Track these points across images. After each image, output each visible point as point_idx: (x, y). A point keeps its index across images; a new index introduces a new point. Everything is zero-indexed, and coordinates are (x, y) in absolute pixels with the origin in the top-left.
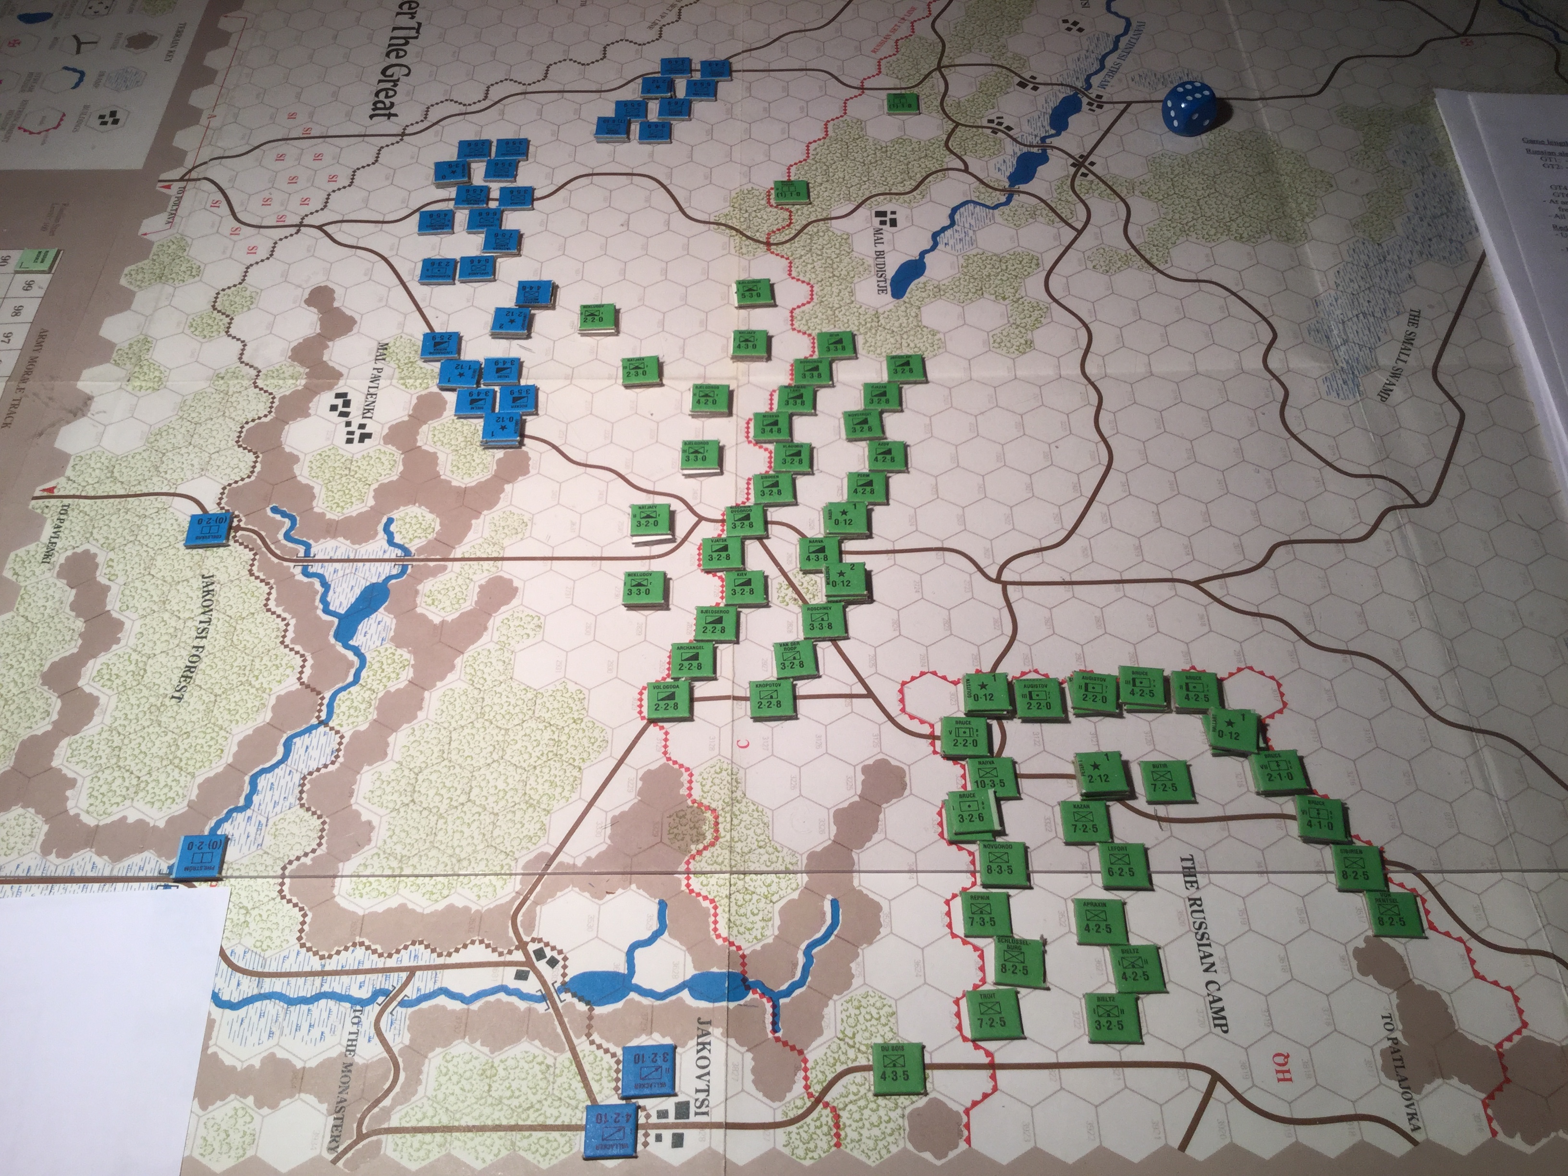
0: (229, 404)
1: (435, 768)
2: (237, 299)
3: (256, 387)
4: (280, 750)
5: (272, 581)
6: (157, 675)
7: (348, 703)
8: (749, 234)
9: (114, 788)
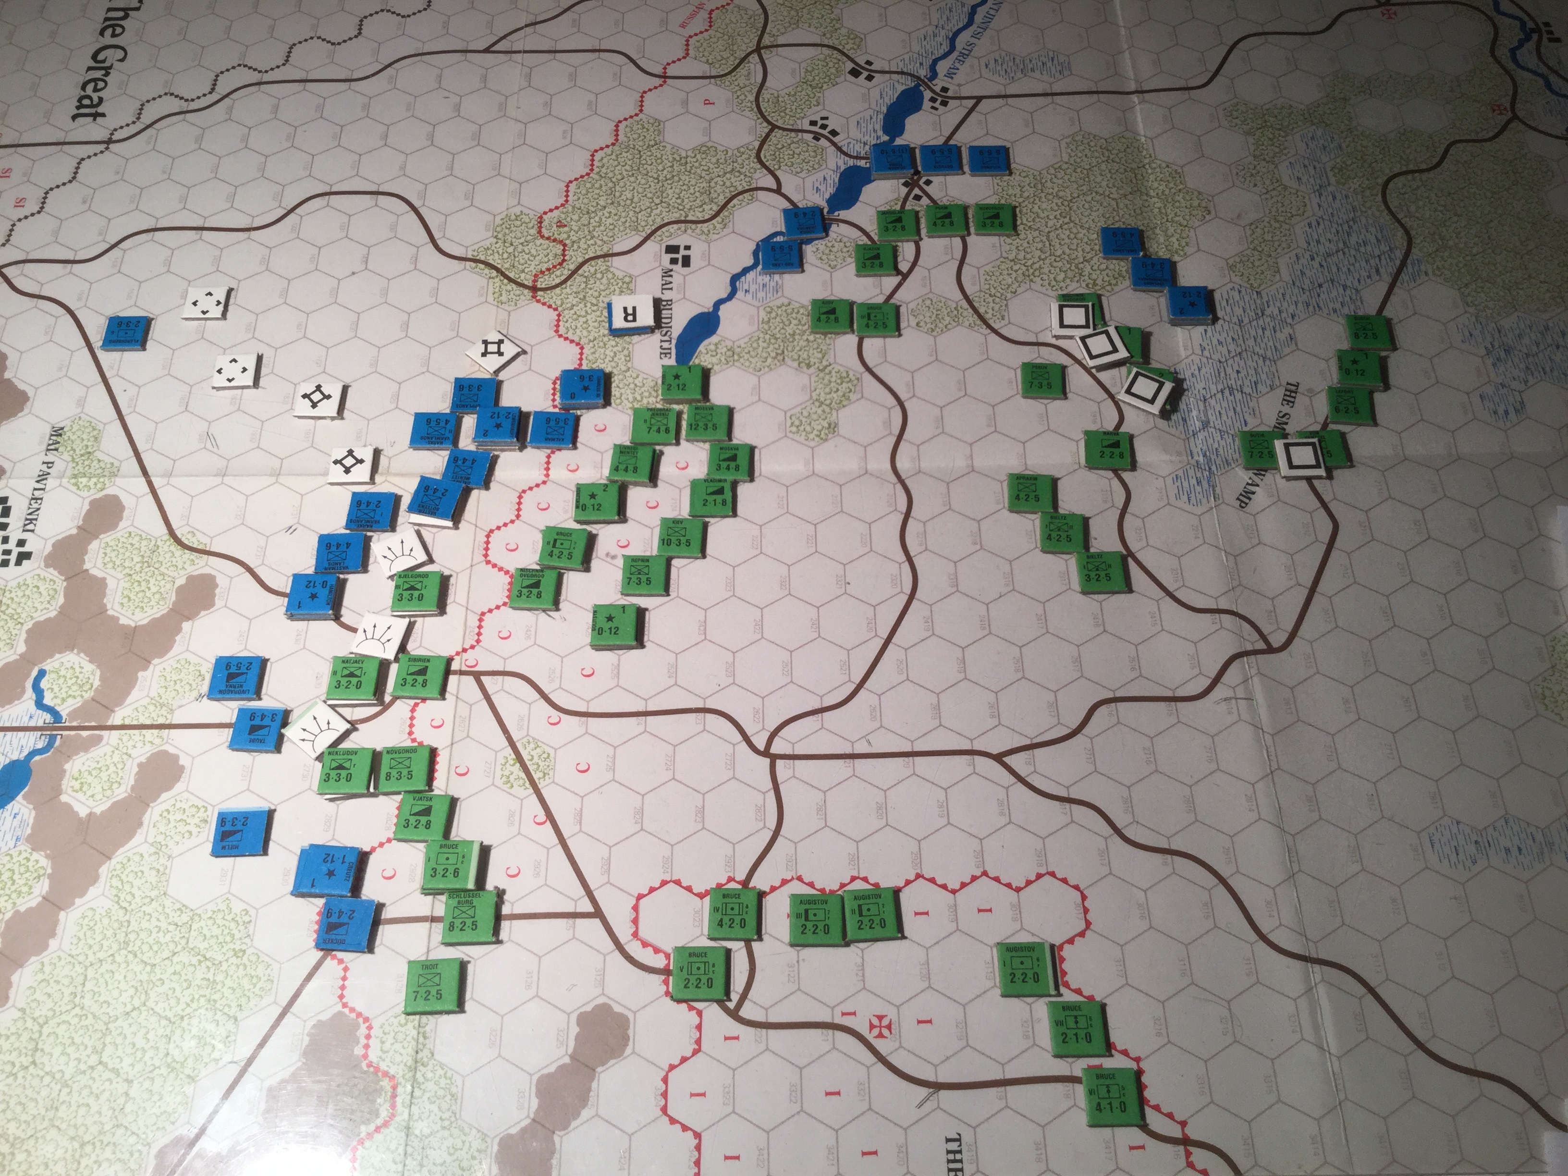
1: (64, 1017)
8: (512, 275)
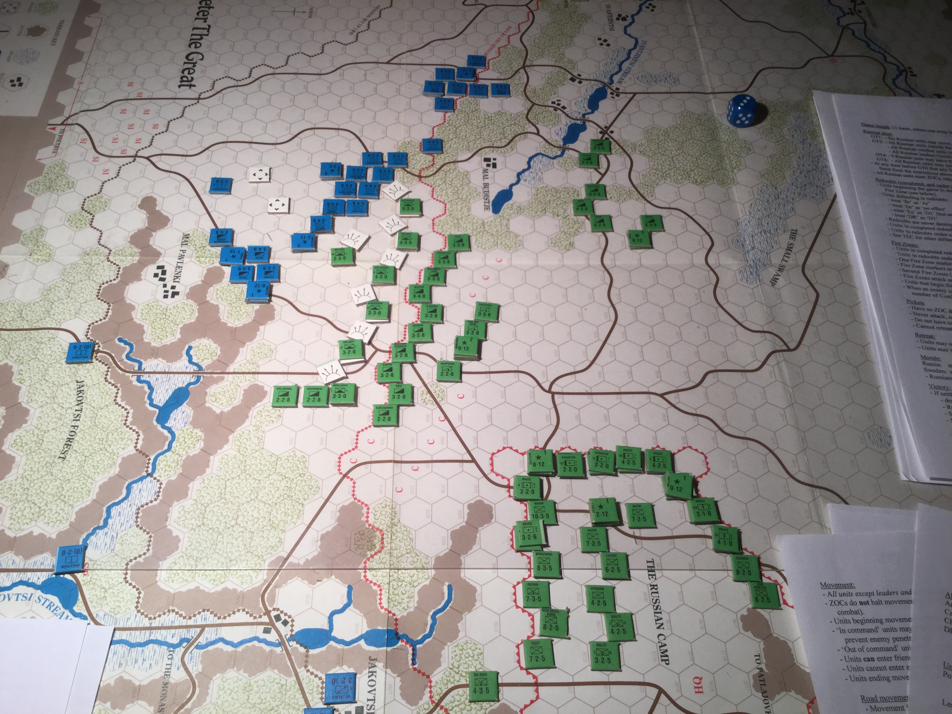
0: (92, 272)
1: (217, 503)
2: (97, 203)
3: (109, 261)
4: (124, 491)
5: (119, 385)
6: (50, 444)
7: (165, 463)
8: (409, 170)
9: (25, 514)
